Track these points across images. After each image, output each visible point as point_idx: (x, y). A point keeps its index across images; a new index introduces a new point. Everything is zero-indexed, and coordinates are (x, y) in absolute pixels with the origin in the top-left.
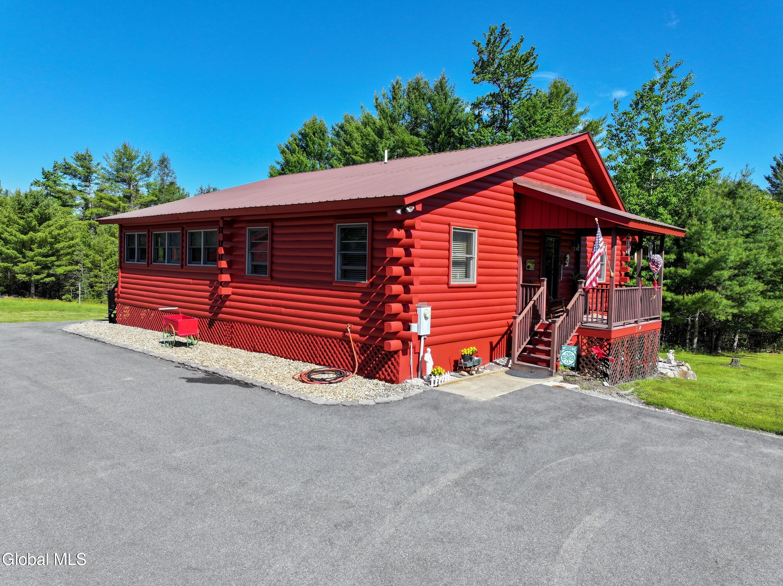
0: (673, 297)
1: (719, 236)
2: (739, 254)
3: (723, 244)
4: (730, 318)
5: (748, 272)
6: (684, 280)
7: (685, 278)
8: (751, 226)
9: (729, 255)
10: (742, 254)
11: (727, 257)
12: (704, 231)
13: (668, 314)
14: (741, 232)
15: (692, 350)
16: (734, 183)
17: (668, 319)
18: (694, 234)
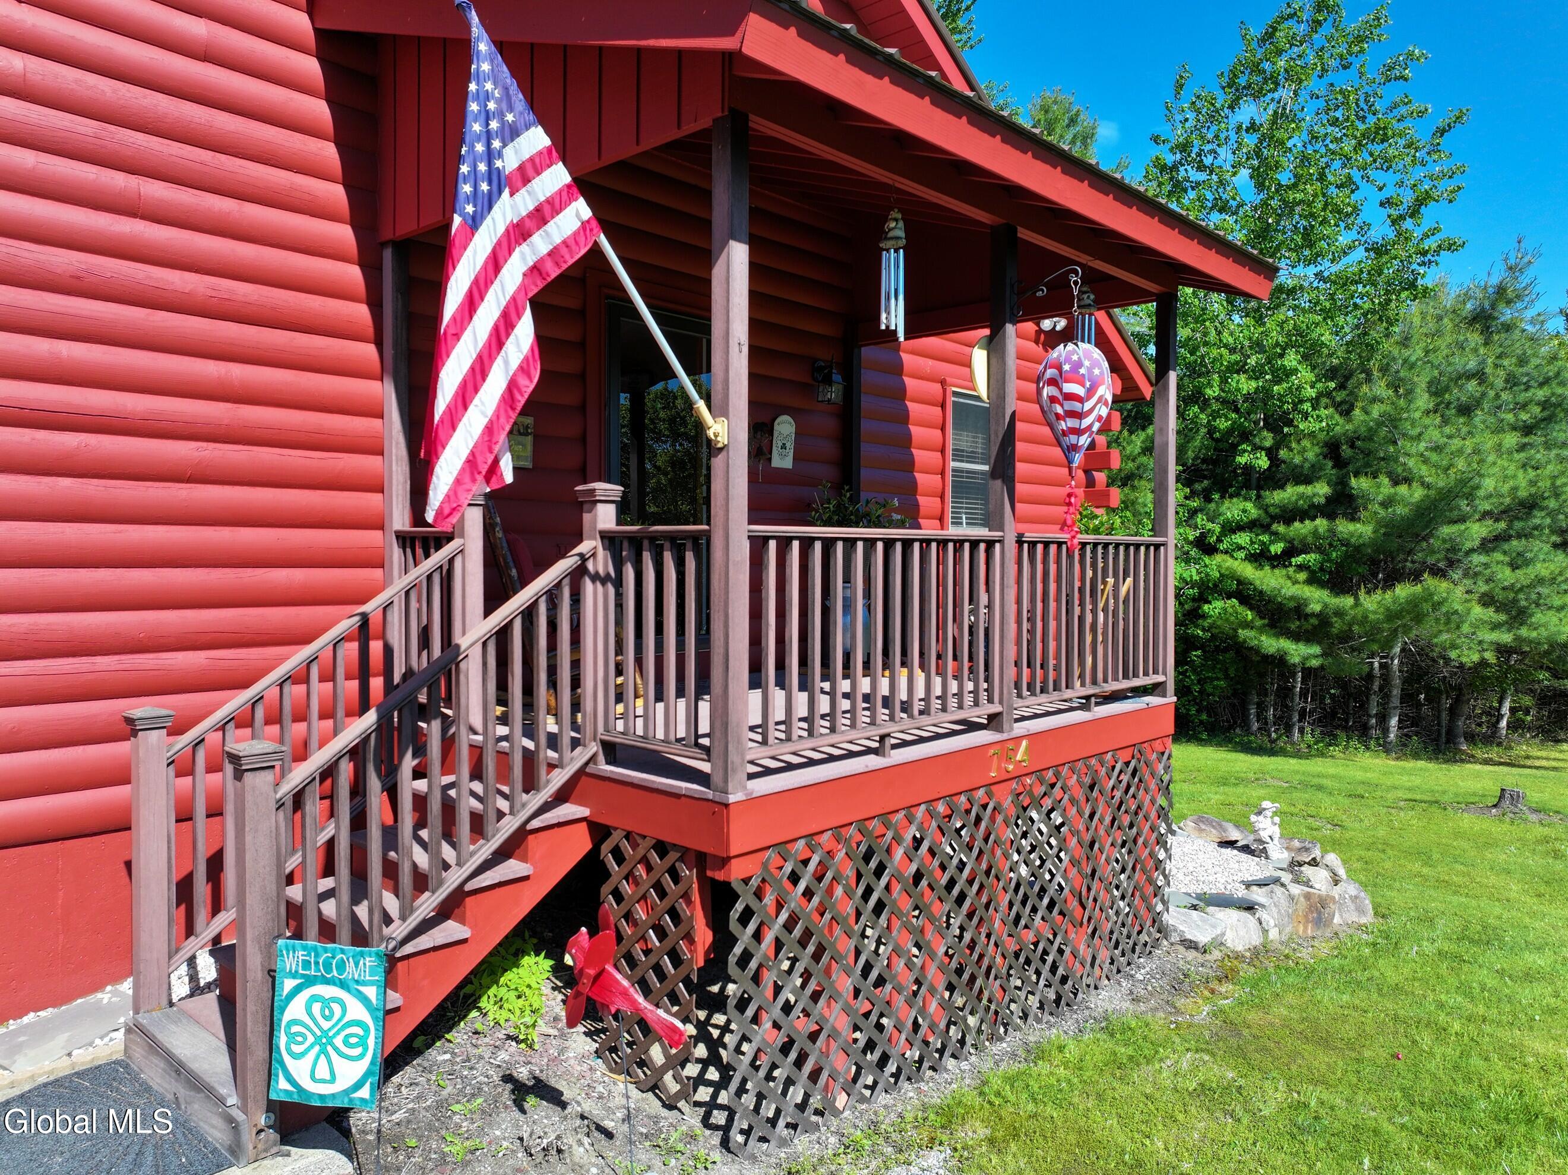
0: (1327, 600)
1: (1447, 430)
2: (1506, 477)
3: (1460, 451)
4: (1490, 656)
5: (1536, 528)
6: (1354, 552)
7: (1358, 548)
8: (1538, 404)
9: (1481, 476)
10: (1514, 477)
11: (1477, 480)
12: (1405, 415)
13: (1316, 650)
14: (1510, 417)
15: (1386, 748)
16: (1485, 288)
17: (1315, 663)
18: (1380, 424)
